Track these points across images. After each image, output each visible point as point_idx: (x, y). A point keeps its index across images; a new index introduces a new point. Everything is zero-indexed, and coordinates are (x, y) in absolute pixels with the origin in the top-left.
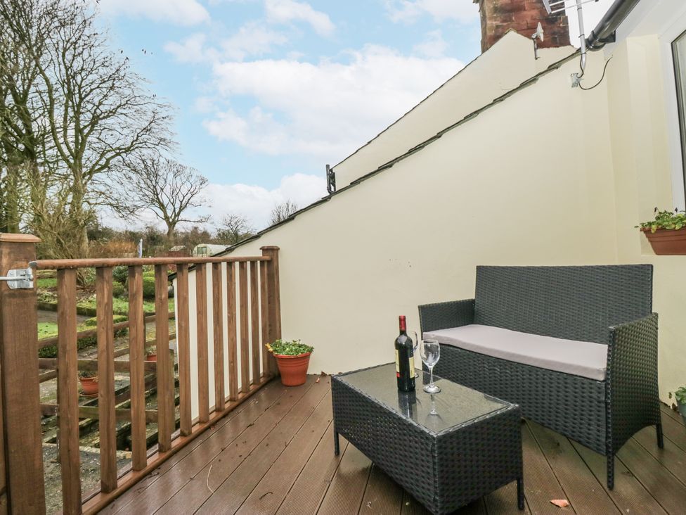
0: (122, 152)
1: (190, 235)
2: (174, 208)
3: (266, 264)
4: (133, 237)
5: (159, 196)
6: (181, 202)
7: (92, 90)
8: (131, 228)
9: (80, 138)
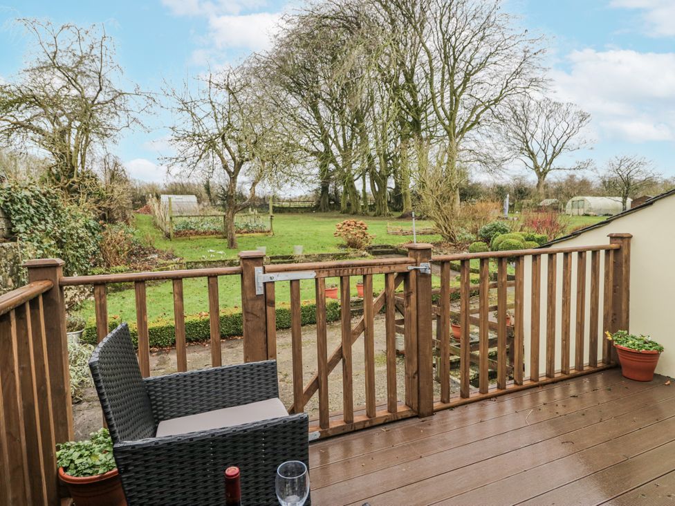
0: (492, 104)
1: (564, 184)
2: (546, 156)
3: (612, 253)
4: (500, 192)
5: (529, 144)
6: (555, 147)
7: (464, 48)
8: (499, 182)
9: (454, 98)
